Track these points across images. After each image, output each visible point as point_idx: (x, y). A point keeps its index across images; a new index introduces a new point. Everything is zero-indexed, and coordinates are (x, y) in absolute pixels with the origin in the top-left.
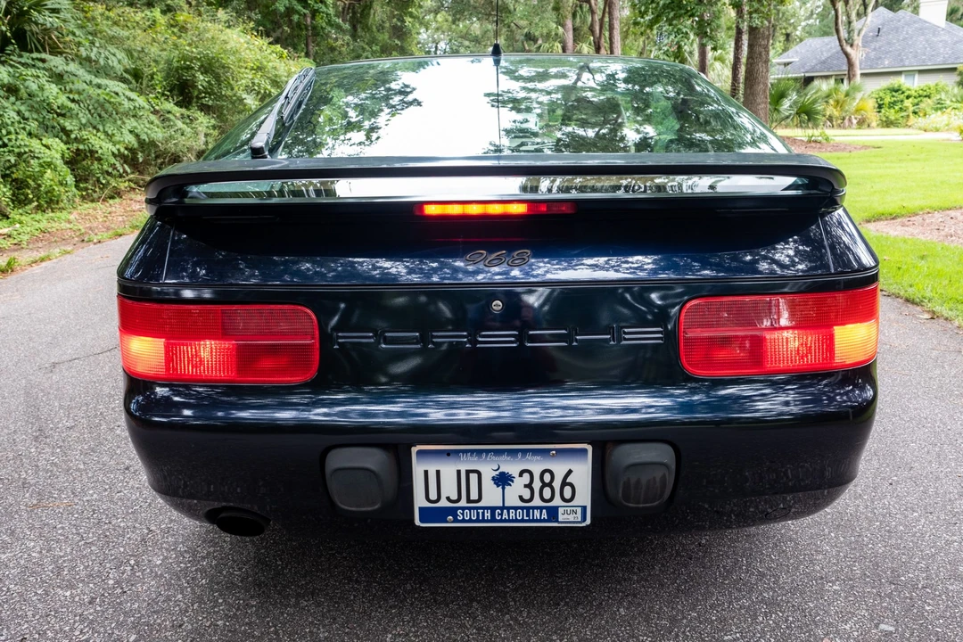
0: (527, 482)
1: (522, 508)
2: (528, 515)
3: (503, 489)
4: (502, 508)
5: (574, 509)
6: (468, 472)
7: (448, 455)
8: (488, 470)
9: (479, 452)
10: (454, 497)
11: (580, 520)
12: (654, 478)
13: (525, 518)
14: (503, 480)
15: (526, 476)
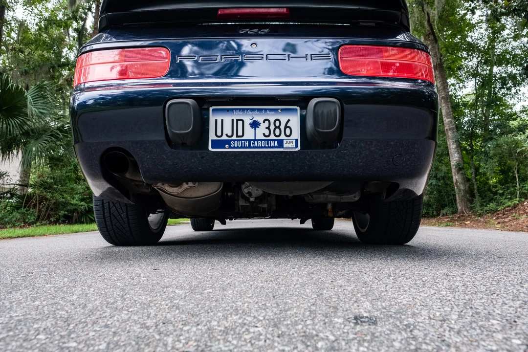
0: (267, 126)
1: (265, 140)
2: (268, 144)
3: (255, 129)
4: (254, 140)
5: (292, 140)
6: (237, 120)
7: (228, 111)
8: (248, 120)
9: (243, 110)
10: (230, 134)
11: (294, 147)
13: (266, 146)
14: (255, 125)
15: (267, 122)
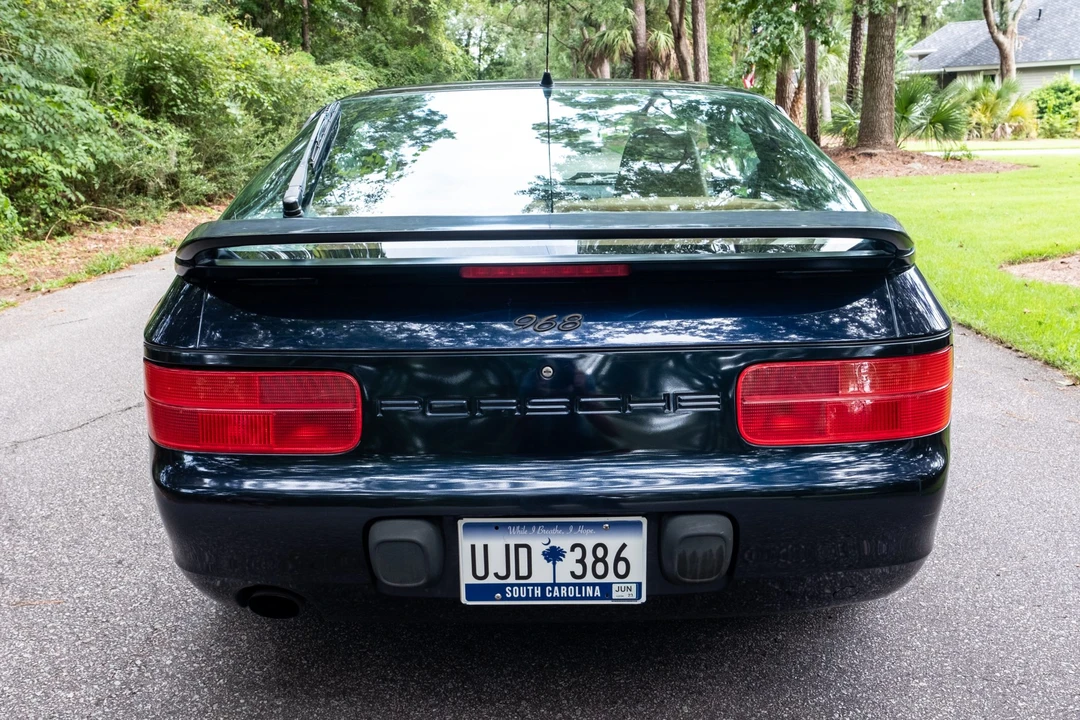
0: (579, 557)
1: (574, 585)
2: (580, 592)
3: (554, 564)
4: (553, 585)
5: (629, 585)
6: (517, 547)
7: (497, 528)
8: (538, 545)
9: (529, 526)
10: (503, 573)
11: (635, 597)
12: (711, 551)
13: (577, 595)
14: (553, 555)
15: (578, 551)
